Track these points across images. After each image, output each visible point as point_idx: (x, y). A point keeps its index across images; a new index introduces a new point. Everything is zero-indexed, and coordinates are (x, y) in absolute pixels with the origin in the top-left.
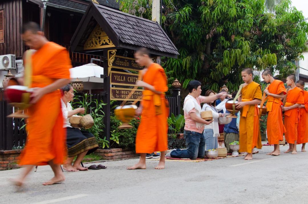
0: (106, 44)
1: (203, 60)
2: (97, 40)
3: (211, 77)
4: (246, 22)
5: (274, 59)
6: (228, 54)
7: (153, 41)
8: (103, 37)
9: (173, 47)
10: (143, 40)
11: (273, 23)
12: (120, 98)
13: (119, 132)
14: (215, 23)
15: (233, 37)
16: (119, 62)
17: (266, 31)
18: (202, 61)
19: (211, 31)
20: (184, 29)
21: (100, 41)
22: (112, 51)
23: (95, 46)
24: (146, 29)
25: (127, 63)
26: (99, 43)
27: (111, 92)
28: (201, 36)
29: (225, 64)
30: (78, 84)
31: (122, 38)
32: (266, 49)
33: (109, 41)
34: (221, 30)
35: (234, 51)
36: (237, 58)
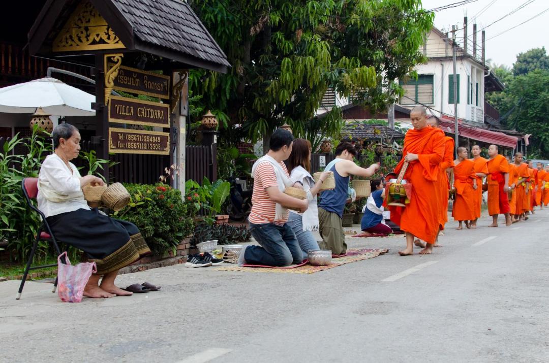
0: (102, 42)
1: (241, 74)
2: (82, 33)
3: (256, 109)
4: (323, 6)
5: (372, 77)
6: (290, 65)
7: (187, 39)
8: (94, 28)
9: (219, 51)
10: (171, 36)
11: (367, 9)
12: (125, 148)
13: (127, 215)
14: (267, 5)
15: (300, 34)
16: (123, 78)
17: (356, 24)
18: (239, 77)
19: (260, 21)
20: (207, 15)
21: (88, 36)
22: (114, 57)
23: (78, 45)
24: (170, 14)
25: (137, 80)
26: (85, 39)
27: (110, 137)
28: (240, 29)
29: (284, 83)
30: (42, 120)
31: (138, 31)
32: (353, 58)
33: (107, 36)
34: (277, 20)
35: (301, 60)
36: (307, 72)
